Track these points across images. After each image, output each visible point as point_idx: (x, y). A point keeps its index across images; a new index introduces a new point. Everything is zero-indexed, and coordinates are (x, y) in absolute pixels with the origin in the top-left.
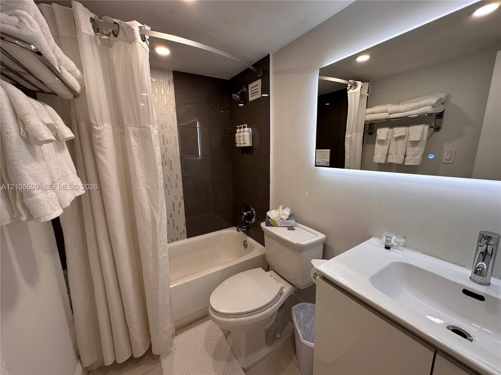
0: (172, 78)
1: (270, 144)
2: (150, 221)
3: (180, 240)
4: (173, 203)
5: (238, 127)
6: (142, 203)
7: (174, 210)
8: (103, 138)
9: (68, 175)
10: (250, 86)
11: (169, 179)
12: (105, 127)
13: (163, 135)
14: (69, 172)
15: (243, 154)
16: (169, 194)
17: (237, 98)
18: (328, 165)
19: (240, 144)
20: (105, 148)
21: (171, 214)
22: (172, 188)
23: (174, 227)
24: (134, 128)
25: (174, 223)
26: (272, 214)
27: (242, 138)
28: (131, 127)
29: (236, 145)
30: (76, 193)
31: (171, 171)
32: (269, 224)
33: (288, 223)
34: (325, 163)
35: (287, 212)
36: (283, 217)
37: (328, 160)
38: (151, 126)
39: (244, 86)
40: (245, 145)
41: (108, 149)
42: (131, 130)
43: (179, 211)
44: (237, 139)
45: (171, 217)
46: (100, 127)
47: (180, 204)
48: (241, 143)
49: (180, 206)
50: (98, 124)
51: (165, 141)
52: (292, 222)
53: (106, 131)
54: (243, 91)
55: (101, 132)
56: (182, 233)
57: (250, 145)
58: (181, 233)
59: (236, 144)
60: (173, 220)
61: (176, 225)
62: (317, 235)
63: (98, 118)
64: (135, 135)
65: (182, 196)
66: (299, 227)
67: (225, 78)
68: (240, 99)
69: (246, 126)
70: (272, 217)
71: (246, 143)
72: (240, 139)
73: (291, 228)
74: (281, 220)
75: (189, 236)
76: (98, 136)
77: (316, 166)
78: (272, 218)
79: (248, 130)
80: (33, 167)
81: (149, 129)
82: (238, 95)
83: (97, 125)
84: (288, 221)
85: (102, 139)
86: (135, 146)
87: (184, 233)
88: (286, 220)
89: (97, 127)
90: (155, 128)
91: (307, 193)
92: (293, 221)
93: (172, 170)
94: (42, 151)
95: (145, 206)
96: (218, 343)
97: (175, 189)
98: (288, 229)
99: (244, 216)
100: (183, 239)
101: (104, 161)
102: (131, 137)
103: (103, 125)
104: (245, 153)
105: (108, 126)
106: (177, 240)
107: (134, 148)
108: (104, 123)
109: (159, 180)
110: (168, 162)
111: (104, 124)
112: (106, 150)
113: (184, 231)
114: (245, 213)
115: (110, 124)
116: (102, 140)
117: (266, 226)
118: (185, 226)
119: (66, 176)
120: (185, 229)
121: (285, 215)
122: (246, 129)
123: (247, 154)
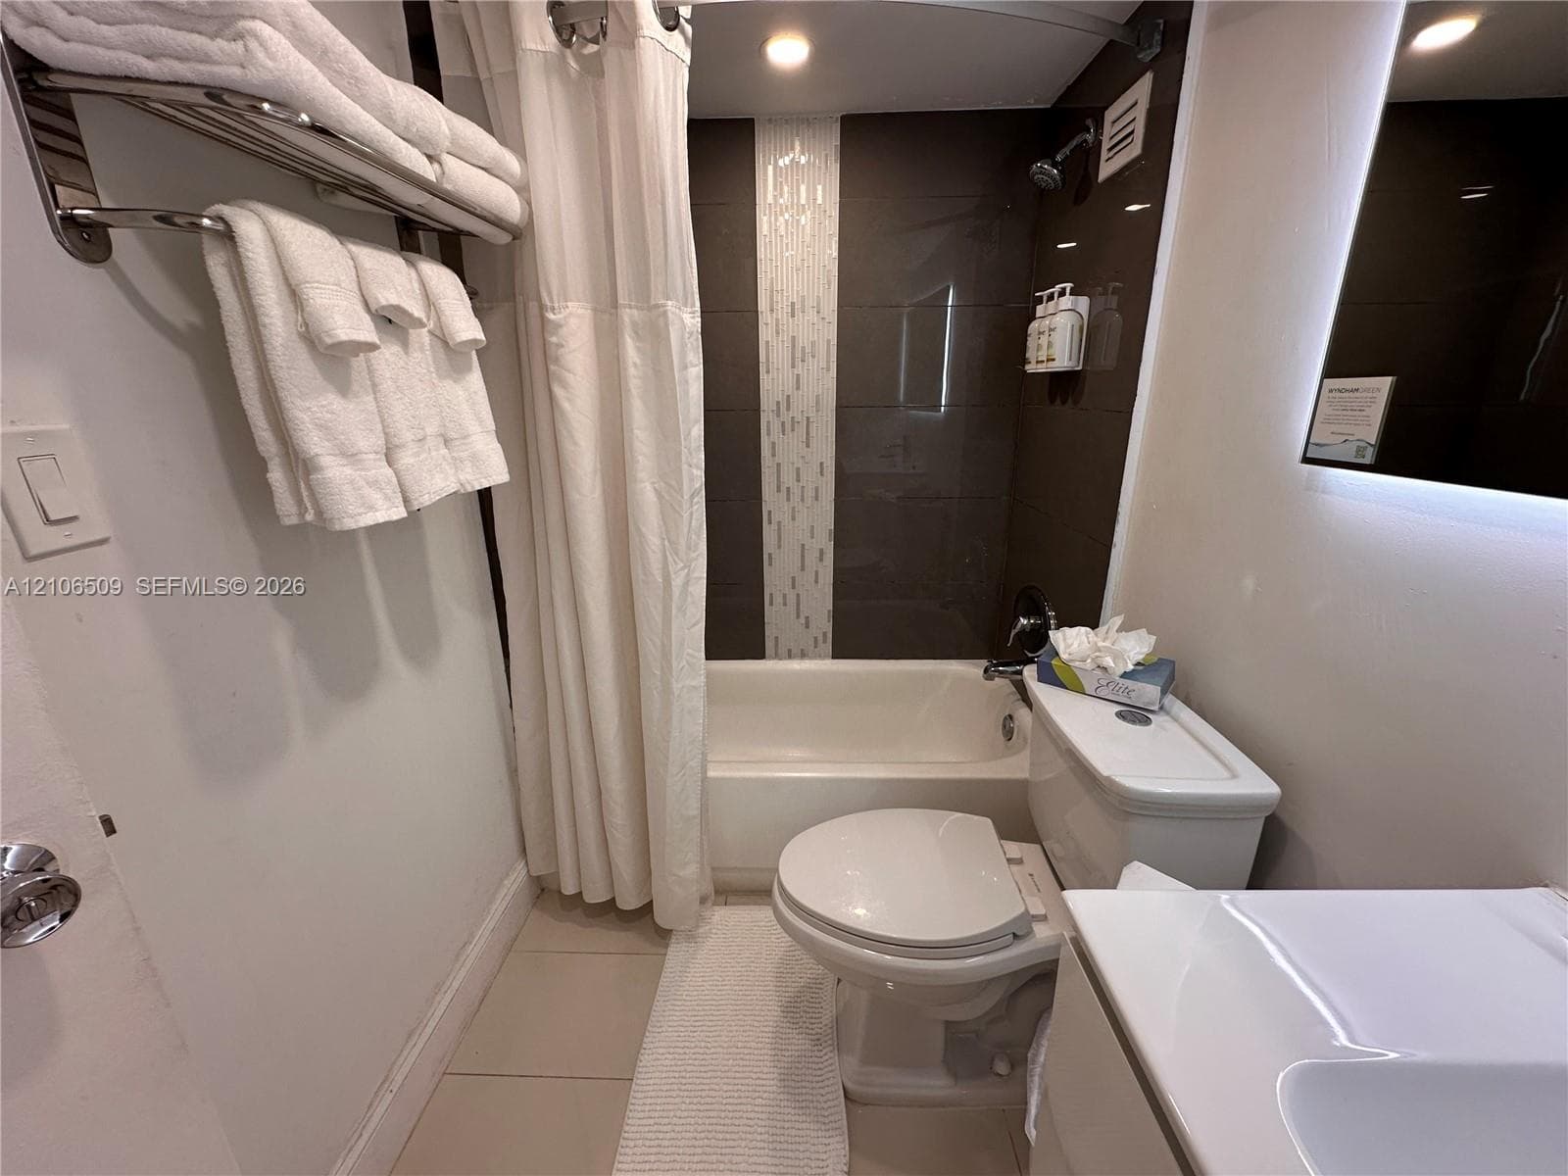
0: (836, 141)
1: (1140, 361)
2: (660, 580)
3: (811, 658)
4: (803, 545)
5: (1041, 297)
6: (644, 529)
7: (803, 569)
8: (564, 343)
9: (469, 435)
10: (1110, 115)
11: (798, 475)
12: (570, 314)
13: (793, 337)
14: (473, 427)
15: (1052, 401)
16: (793, 519)
17: (1052, 177)
18: (1368, 460)
19: (1037, 362)
20: (569, 371)
21: (793, 578)
22: (803, 500)
23: (798, 617)
24: (635, 312)
25: (798, 604)
26: (1069, 642)
27: (1044, 340)
28: (627, 310)
29: (1027, 367)
30: (483, 480)
31: (806, 449)
32: (1048, 677)
33: (1128, 692)
34: (1353, 447)
35: (1136, 647)
36: (1108, 661)
37: (1372, 434)
38: (670, 303)
39: (1089, 122)
40: (1051, 364)
41: (575, 375)
42: (626, 319)
43: (817, 573)
44: (1031, 343)
45: (794, 587)
46: (560, 313)
47: (822, 552)
48: (1040, 359)
49: (821, 560)
50: (556, 305)
51: (799, 354)
52: (1148, 692)
53: (573, 322)
54: (1085, 141)
55: (561, 326)
56: (820, 638)
57: (1071, 364)
58: (816, 638)
59: (1025, 361)
60: (798, 595)
61: (805, 611)
62: (1234, 776)
63: (555, 293)
64: (636, 333)
65: (830, 530)
66: (1176, 719)
67: (1031, 104)
68: (1062, 179)
69: (1068, 291)
70: (1068, 651)
71: (1053, 360)
72: (1040, 341)
73: (1137, 715)
74: (1098, 672)
75: (837, 654)
76: (554, 339)
77: (1306, 460)
78: (1064, 656)
79: (1075, 303)
80: (322, 406)
81: (665, 313)
82: (1054, 165)
83: (553, 309)
84: (1128, 683)
85: (562, 346)
86: (635, 364)
87: (825, 641)
88: (1122, 677)
89: (554, 314)
90: (689, 310)
91: (1249, 583)
92: (1152, 687)
93: (808, 446)
94: (370, 371)
95: (650, 537)
96: (814, 981)
97: (812, 505)
98: (1119, 715)
99: (1016, 631)
100: (820, 657)
101: (566, 405)
102: (627, 336)
103: (567, 307)
104: (1058, 401)
105: (580, 311)
106: (803, 655)
107: (632, 371)
108: (571, 301)
109: (685, 467)
110: (798, 422)
111: (569, 304)
112: (570, 378)
113: (825, 634)
114: (1023, 621)
115: (589, 306)
116: (562, 350)
117: (1039, 680)
118: (829, 621)
119: (465, 437)
120: (828, 628)
121: (1117, 656)
122: (1066, 302)
123: (1064, 402)
